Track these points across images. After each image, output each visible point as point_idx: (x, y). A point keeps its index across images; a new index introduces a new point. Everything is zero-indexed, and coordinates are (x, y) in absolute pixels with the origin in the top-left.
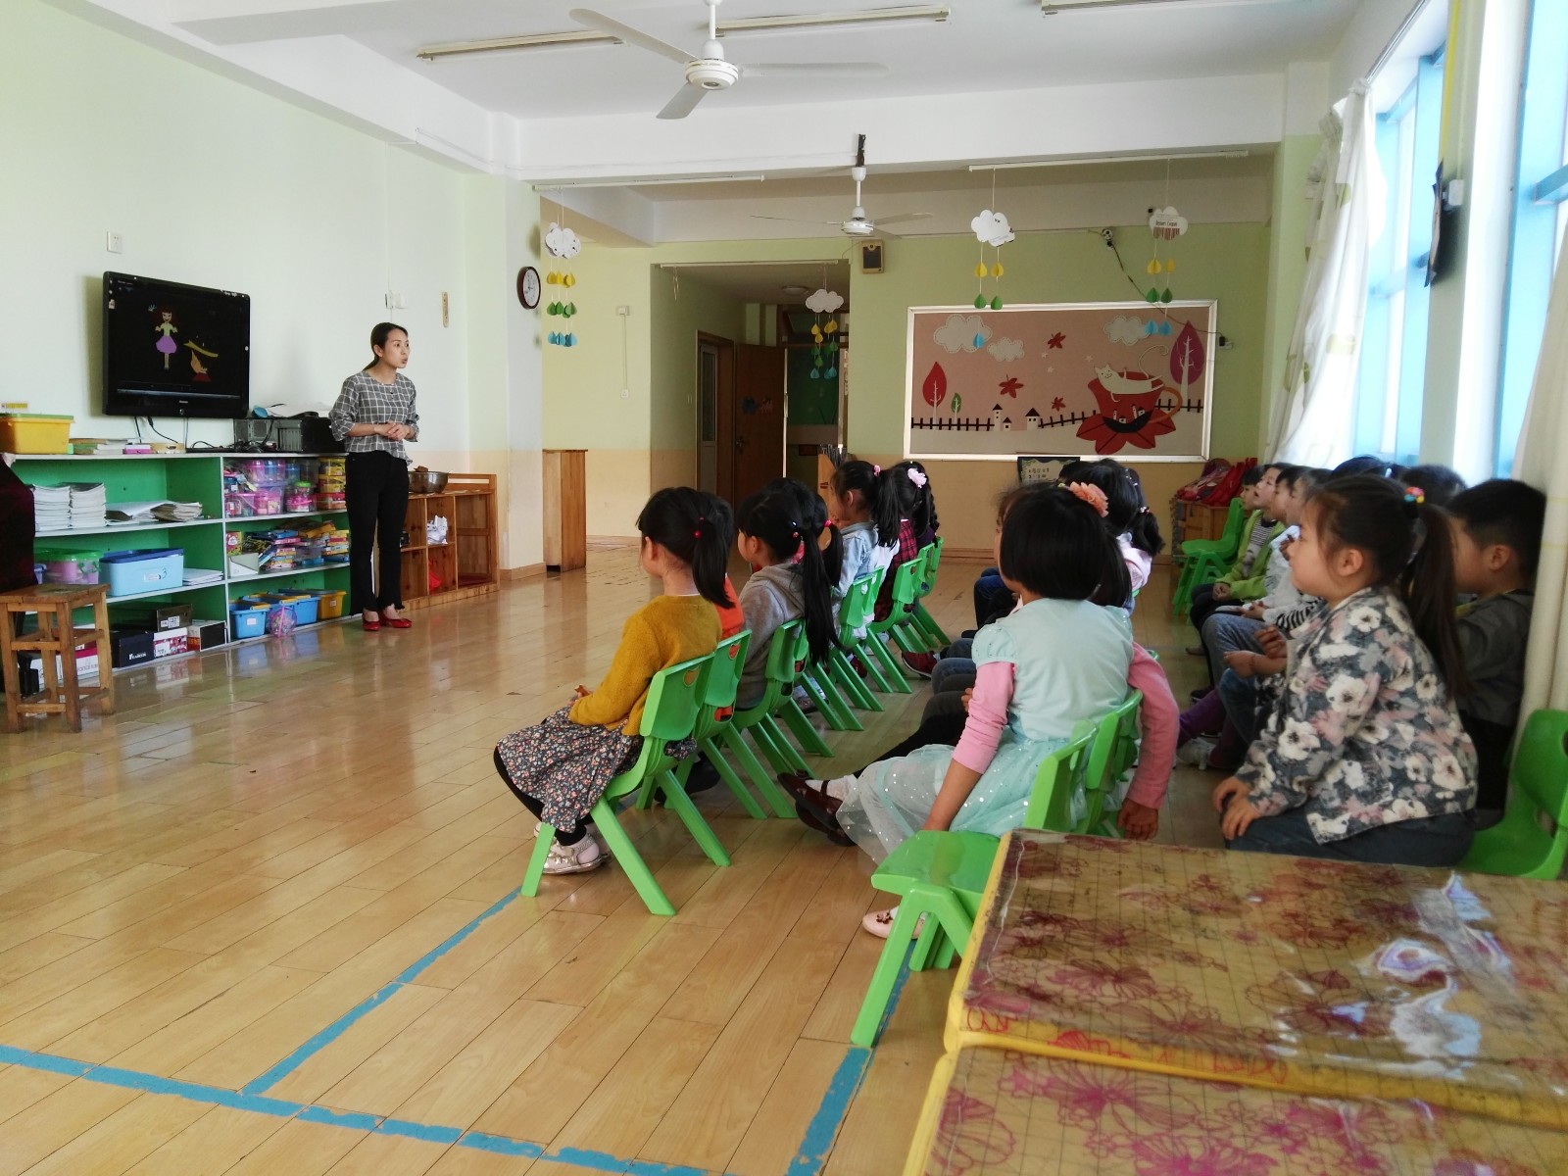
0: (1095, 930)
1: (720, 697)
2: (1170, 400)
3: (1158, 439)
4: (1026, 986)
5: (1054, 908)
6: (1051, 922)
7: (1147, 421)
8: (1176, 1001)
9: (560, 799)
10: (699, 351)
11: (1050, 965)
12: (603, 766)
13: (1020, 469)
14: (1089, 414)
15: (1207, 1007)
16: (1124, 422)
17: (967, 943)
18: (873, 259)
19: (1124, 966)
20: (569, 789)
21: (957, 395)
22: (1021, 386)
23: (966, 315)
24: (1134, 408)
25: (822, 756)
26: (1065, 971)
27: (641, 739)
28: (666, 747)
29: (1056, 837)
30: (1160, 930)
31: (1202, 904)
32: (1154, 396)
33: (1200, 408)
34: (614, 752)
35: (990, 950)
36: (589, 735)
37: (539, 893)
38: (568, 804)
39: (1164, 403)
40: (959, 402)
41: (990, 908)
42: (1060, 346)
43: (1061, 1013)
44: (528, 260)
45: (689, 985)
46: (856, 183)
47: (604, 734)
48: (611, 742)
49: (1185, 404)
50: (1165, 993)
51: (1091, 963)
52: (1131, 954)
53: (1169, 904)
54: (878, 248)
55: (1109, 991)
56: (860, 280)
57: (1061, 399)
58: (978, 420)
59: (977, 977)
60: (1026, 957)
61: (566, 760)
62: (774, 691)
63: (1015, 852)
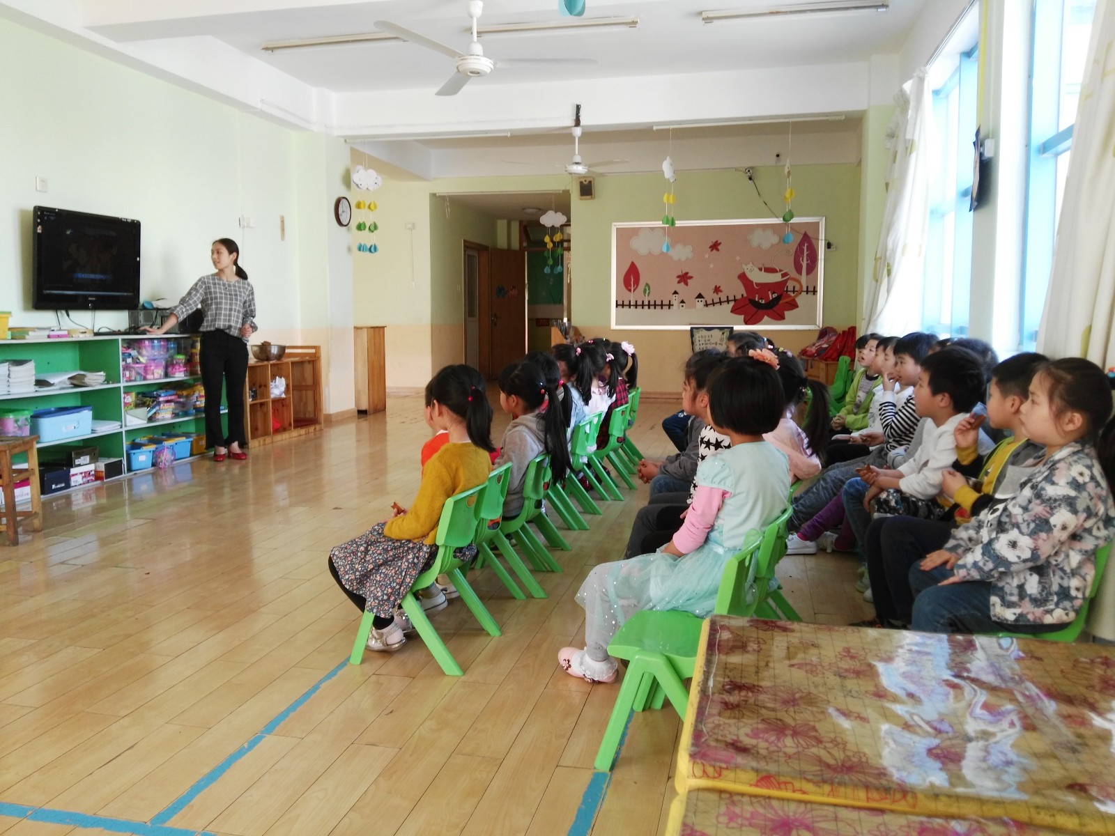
0: (775, 695)
1: (492, 512)
2: (794, 287)
3: (787, 313)
4: (731, 741)
5: (745, 677)
6: (744, 689)
7: (778, 302)
8: (836, 748)
9: (379, 594)
10: (465, 254)
11: (747, 724)
12: (410, 568)
13: (692, 336)
14: (739, 297)
15: (859, 752)
16: (763, 302)
17: (687, 709)
18: (587, 190)
19: (798, 722)
20: (386, 587)
21: (647, 284)
22: (691, 278)
23: (652, 229)
24: (770, 293)
25: (562, 549)
26: (757, 729)
27: (437, 547)
28: (455, 552)
29: (740, 622)
30: (820, 692)
31: (847, 670)
32: (783, 284)
33: (815, 292)
34: (418, 558)
35: (704, 713)
36: (400, 547)
37: (363, 661)
38: (385, 597)
39: (790, 288)
40: (649, 289)
41: (701, 680)
42: (718, 250)
43: (758, 762)
44: (342, 192)
45: (476, 729)
46: (574, 138)
47: (411, 545)
48: (416, 550)
49: (805, 289)
50: (828, 742)
51: (775, 721)
52: (802, 713)
53: (824, 671)
54: (590, 182)
55: (789, 744)
56: (578, 204)
57: (719, 287)
58: (662, 302)
59: (697, 735)
60: (729, 718)
61: (381, 565)
62: (529, 506)
63: (714, 634)
